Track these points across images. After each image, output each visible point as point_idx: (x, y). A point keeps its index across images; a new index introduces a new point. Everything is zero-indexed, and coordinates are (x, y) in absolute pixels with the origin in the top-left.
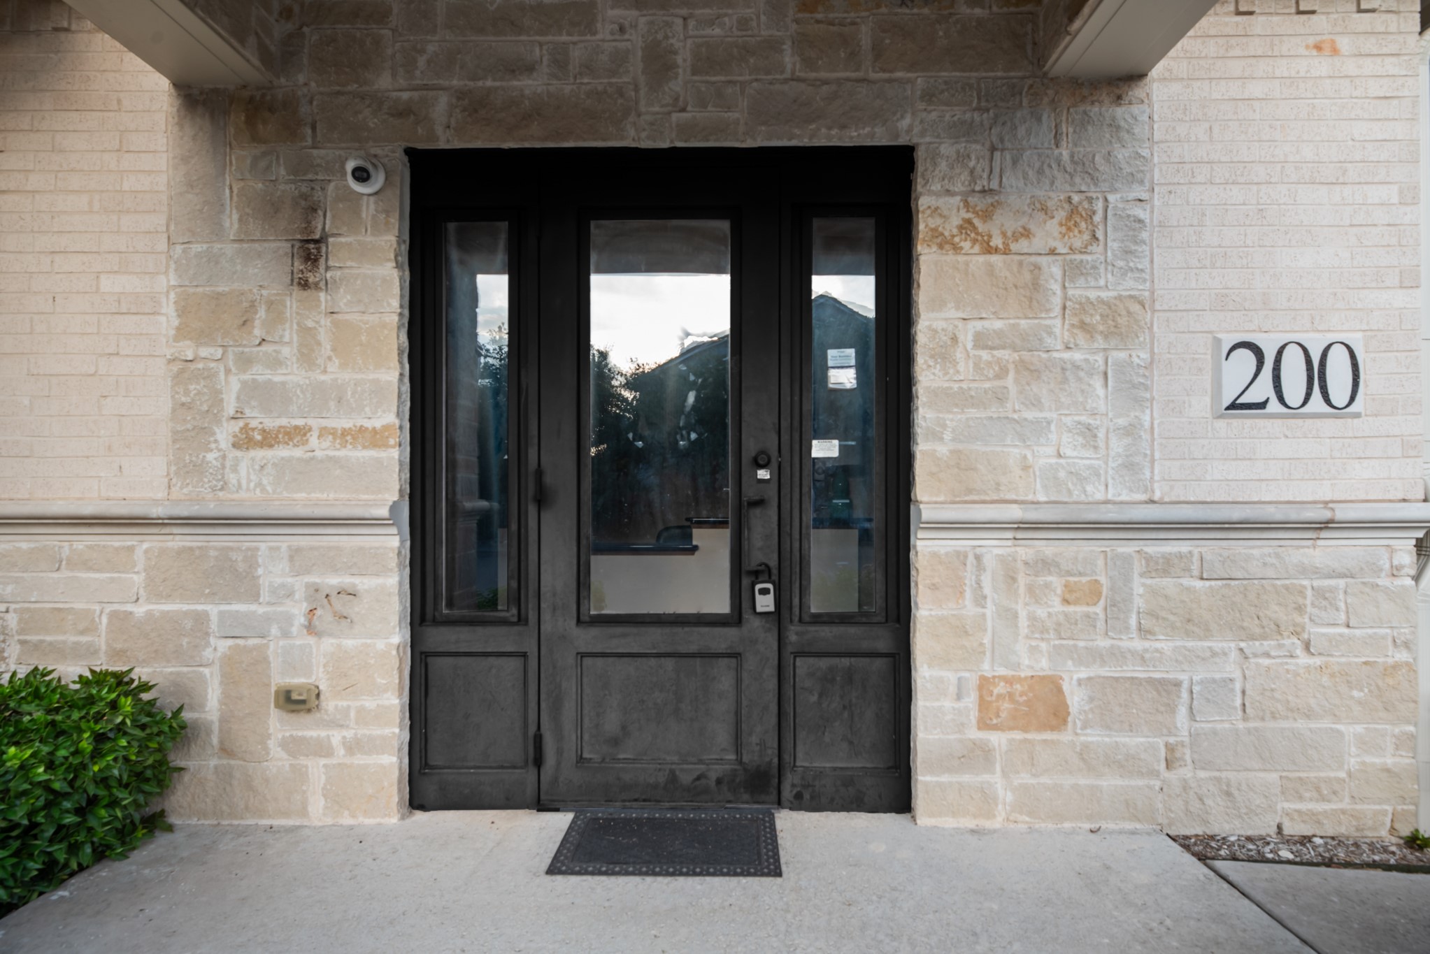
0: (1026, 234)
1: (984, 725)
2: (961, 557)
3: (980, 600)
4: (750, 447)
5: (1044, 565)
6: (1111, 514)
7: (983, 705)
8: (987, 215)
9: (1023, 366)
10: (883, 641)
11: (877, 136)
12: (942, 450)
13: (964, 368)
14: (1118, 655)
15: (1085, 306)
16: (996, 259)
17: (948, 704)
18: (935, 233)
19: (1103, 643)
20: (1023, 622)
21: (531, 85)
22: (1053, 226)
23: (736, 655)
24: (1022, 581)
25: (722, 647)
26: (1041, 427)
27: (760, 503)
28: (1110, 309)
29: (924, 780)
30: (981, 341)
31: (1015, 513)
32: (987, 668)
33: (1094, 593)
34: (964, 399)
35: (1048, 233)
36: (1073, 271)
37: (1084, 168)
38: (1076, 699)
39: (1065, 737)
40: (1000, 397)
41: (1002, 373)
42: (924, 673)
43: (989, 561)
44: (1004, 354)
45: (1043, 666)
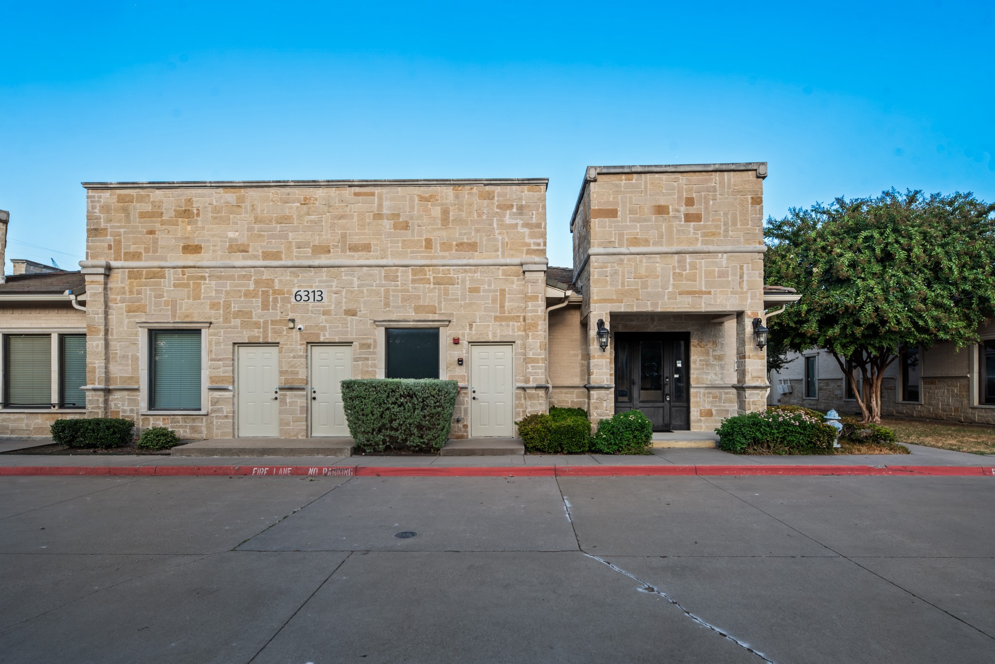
0: (707, 345)
1: (701, 416)
2: (697, 392)
3: (700, 398)
4: (665, 376)
5: (710, 393)
6: (719, 386)
7: (701, 413)
8: (701, 342)
9: (706, 364)
10: (685, 405)
11: (685, 331)
12: (695, 376)
13: (698, 364)
14: (720, 406)
15: (715, 356)
16: (702, 349)
17: (695, 413)
18: (693, 345)
19: (718, 404)
20: (706, 402)
21: (634, 323)
22: (711, 344)
23: (663, 407)
24: (706, 395)
25: (661, 406)
26: (709, 373)
27: (667, 384)
28: (719, 356)
29: (692, 424)
30: (700, 361)
31: (705, 385)
32: (701, 408)
33: (716, 397)
34: (698, 369)
35: (710, 345)
36: (714, 351)
37: (715, 336)
38: (714, 412)
39: (713, 418)
40: (703, 369)
41: (703, 365)
42: (692, 409)
43: (701, 393)
44: (704, 363)
45: (709, 408)
